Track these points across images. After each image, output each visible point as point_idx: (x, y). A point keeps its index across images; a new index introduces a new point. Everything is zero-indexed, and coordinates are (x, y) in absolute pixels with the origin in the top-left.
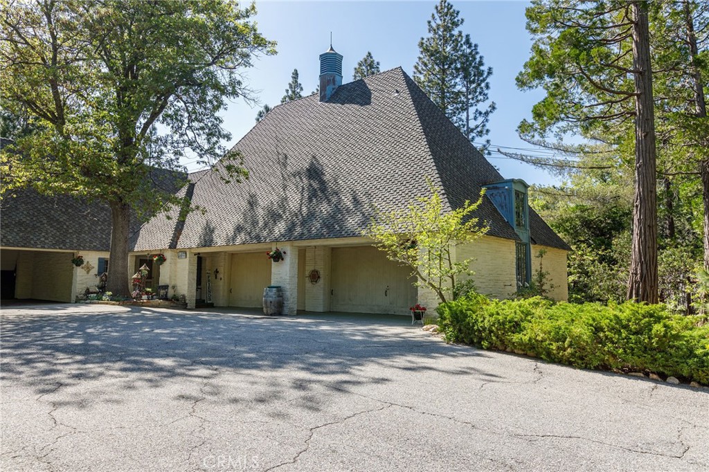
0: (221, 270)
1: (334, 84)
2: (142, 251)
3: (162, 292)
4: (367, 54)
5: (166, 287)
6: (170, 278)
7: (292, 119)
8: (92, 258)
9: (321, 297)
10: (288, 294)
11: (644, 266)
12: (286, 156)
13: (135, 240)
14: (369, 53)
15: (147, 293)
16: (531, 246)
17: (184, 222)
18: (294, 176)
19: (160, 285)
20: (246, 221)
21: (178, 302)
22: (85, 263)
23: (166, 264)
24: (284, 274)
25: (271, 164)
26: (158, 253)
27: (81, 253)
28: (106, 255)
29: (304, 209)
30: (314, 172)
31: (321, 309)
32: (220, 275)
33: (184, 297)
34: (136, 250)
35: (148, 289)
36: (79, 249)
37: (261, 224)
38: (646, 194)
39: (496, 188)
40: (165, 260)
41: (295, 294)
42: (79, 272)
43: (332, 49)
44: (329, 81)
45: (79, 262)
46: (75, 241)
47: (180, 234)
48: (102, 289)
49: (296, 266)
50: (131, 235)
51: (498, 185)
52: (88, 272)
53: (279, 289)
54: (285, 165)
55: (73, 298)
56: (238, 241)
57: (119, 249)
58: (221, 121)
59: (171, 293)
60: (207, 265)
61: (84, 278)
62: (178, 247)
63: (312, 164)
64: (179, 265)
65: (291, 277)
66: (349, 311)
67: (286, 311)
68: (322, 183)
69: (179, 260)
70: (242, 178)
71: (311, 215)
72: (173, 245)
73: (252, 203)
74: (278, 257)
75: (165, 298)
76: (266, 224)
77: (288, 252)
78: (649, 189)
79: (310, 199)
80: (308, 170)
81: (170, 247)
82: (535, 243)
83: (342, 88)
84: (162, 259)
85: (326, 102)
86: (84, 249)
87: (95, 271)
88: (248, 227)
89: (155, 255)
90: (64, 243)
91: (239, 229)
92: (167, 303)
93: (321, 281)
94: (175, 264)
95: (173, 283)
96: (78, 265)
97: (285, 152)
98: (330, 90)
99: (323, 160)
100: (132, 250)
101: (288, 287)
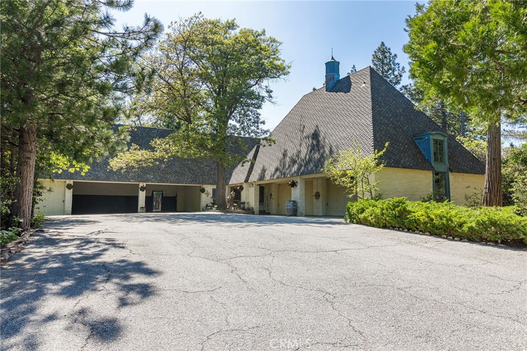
0: (273, 194)
1: (334, 80)
2: (233, 184)
3: (242, 206)
4: (381, 44)
5: (244, 203)
6: (246, 198)
7: (311, 104)
8: (209, 188)
9: (321, 207)
10: (299, 205)
11: (491, 183)
12: (304, 127)
13: (230, 179)
14: (382, 43)
15: (234, 206)
16: (450, 174)
17: (253, 167)
18: (306, 138)
19: (242, 201)
20: (281, 165)
21: (250, 211)
22: (206, 191)
23: (244, 190)
24: (297, 194)
25: (297, 131)
26: (240, 185)
27: (204, 186)
28: (215, 187)
29: (307, 157)
30: (315, 136)
31: (321, 215)
32: (273, 197)
33: (253, 208)
34: (230, 183)
35: (235, 204)
36: (202, 184)
37: (287, 166)
38: (492, 139)
39: (421, 139)
40: (243, 189)
41: (304, 205)
42: (203, 196)
43: (333, 58)
44: (330, 79)
45: (203, 191)
46: (201, 180)
47: (251, 174)
48: (214, 204)
49: (304, 189)
50: (228, 176)
51: (422, 137)
52: (208, 196)
53: (294, 202)
54: (303, 131)
55: (201, 209)
56: (275, 176)
57: (220, 183)
58: (260, 115)
59: (246, 206)
60: (266, 191)
61: (206, 199)
62: (249, 181)
63: (315, 131)
64: (250, 191)
65: (301, 196)
66: (336, 215)
67: (298, 214)
68: (318, 141)
69: (250, 188)
70: (272, 143)
71: (310, 160)
72: (246, 181)
73: (285, 155)
74: (294, 184)
75: (244, 209)
76: (289, 166)
77: (299, 182)
78: (494, 136)
79: (311, 151)
80: (313, 134)
81: (245, 182)
82: (452, 172)
83: (339, 81)
84: (242, 188)
85: (329, 92)
86: (205, 184)
87: (211, 195)
88: (281, 168)
89: (238, 186)
90: (196, 181)
91: (277, 170)
92: (243, 211)
93: (321, 198)
94: (248, 191)
95: (247, 201)
96: (203, 192)
97: (304, 124)
98: (331, 84)
99: (321, 129)
100: (228, 184)
101: (299, 201)
